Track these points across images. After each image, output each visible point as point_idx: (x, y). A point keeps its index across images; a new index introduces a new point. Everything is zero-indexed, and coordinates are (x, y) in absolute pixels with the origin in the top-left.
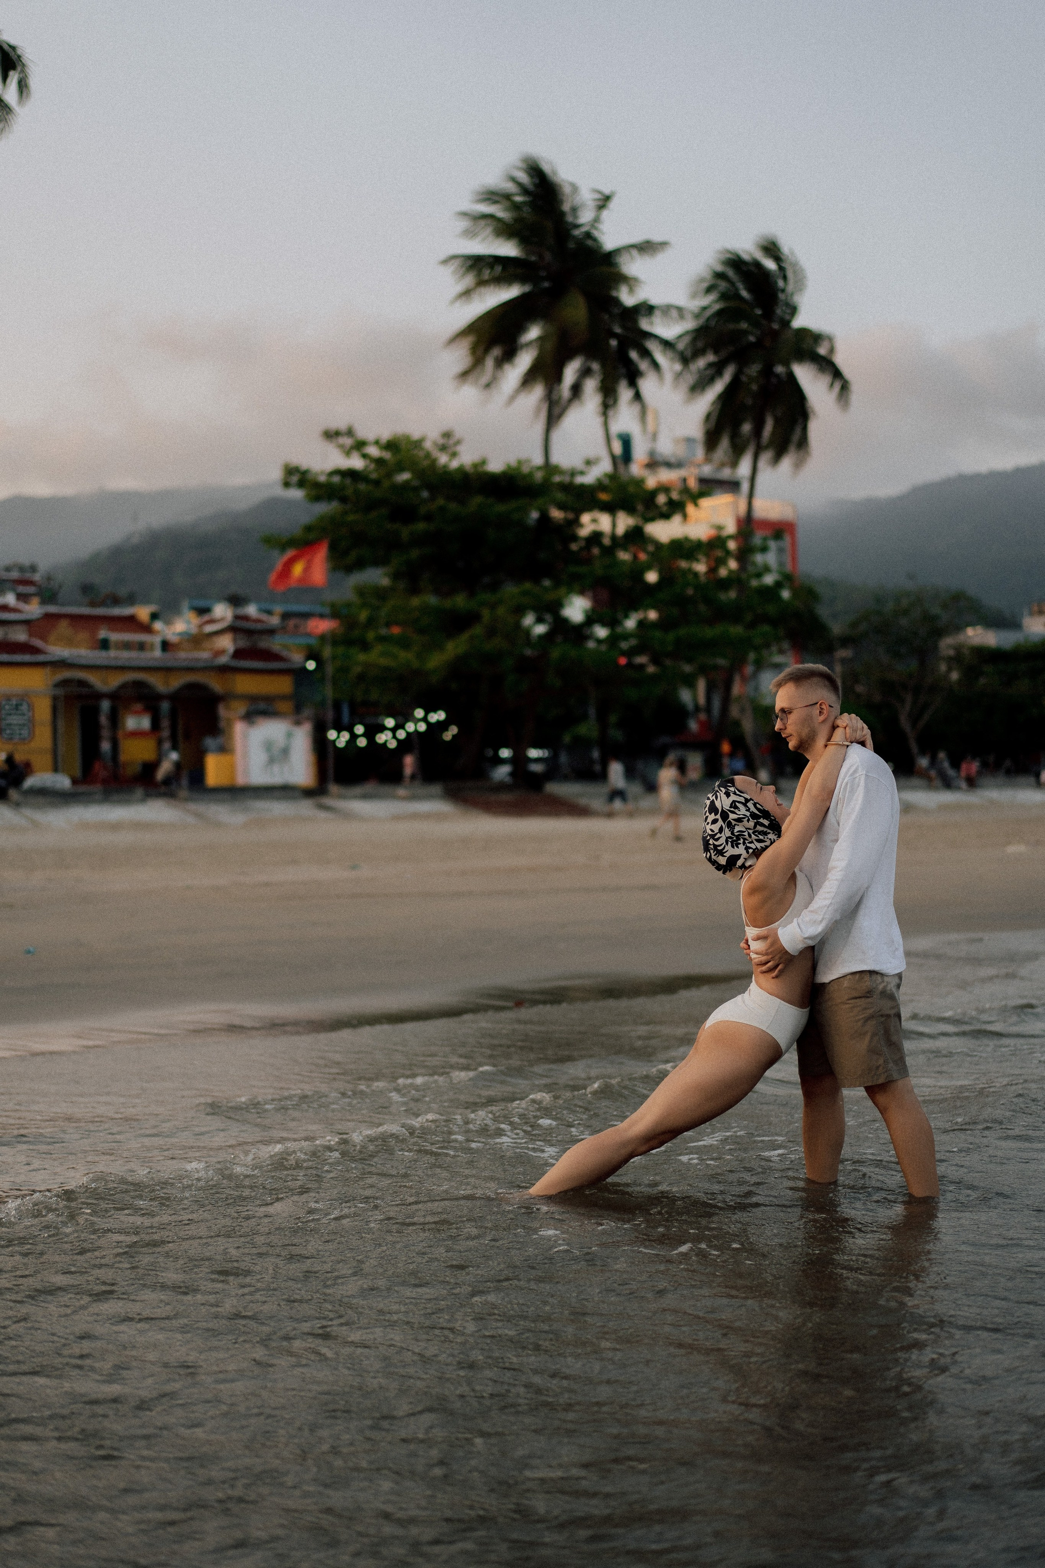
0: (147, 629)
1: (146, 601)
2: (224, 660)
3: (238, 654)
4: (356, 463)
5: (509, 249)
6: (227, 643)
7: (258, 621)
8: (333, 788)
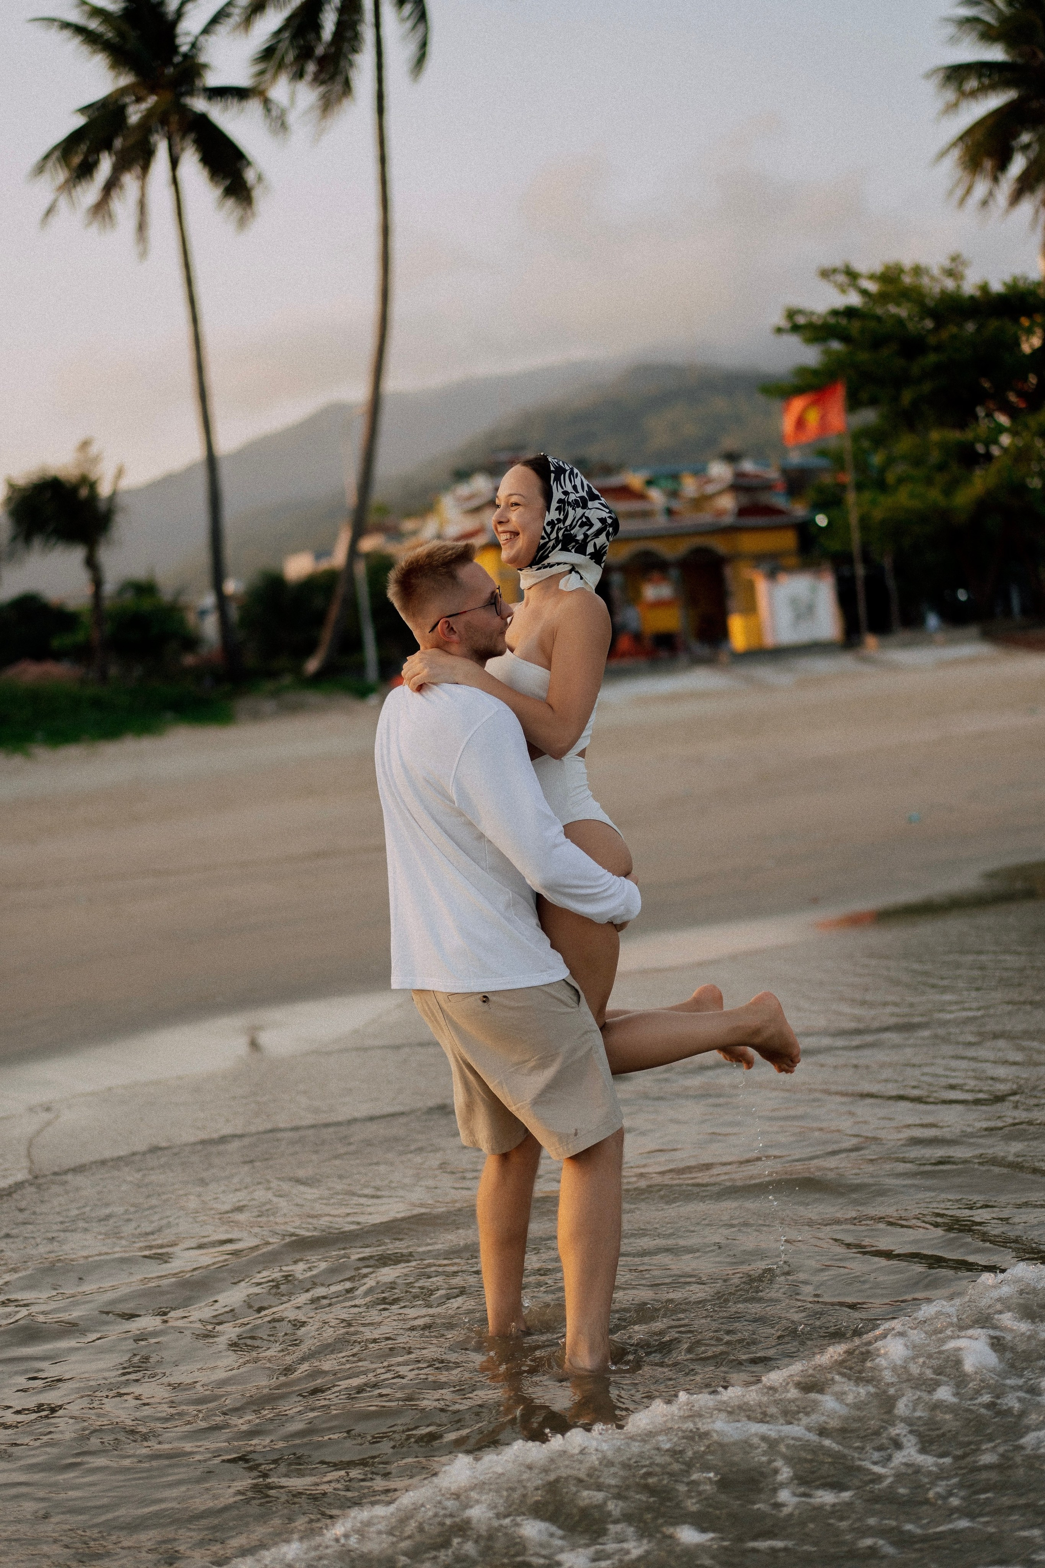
0: (641, 496)
1: (636, 468)
2: (728, 520)
3: (742, 512)
4: (854, 299)
5: (996, 54)
6: (727, 503)
7: (757, 476)
8: (871, 641)
